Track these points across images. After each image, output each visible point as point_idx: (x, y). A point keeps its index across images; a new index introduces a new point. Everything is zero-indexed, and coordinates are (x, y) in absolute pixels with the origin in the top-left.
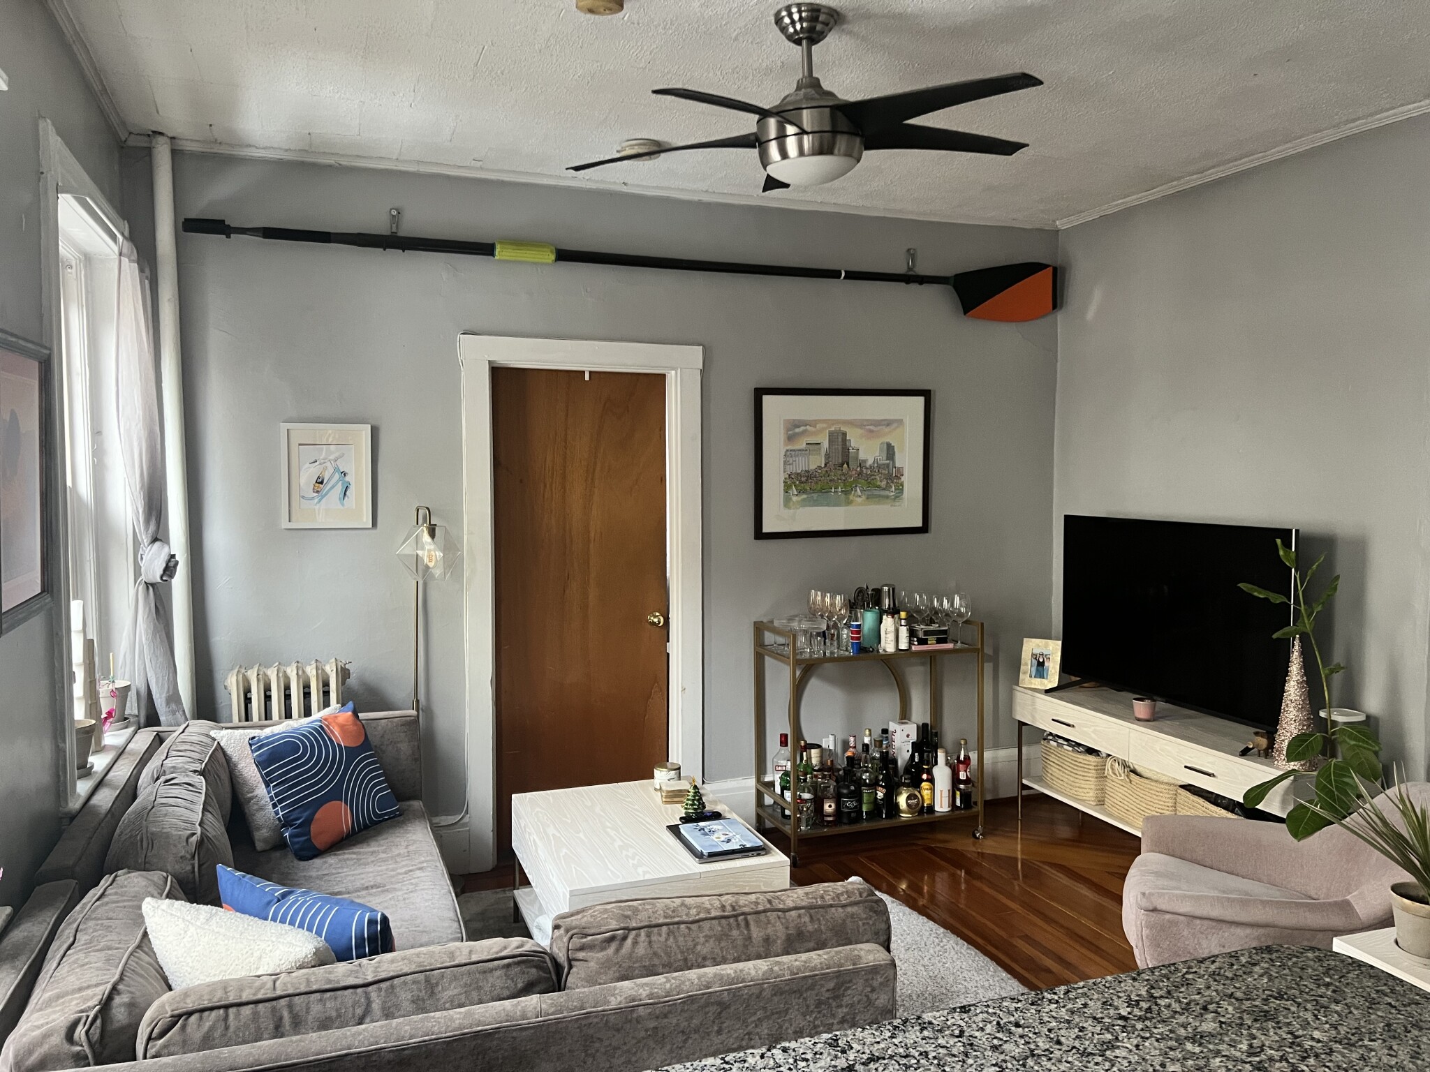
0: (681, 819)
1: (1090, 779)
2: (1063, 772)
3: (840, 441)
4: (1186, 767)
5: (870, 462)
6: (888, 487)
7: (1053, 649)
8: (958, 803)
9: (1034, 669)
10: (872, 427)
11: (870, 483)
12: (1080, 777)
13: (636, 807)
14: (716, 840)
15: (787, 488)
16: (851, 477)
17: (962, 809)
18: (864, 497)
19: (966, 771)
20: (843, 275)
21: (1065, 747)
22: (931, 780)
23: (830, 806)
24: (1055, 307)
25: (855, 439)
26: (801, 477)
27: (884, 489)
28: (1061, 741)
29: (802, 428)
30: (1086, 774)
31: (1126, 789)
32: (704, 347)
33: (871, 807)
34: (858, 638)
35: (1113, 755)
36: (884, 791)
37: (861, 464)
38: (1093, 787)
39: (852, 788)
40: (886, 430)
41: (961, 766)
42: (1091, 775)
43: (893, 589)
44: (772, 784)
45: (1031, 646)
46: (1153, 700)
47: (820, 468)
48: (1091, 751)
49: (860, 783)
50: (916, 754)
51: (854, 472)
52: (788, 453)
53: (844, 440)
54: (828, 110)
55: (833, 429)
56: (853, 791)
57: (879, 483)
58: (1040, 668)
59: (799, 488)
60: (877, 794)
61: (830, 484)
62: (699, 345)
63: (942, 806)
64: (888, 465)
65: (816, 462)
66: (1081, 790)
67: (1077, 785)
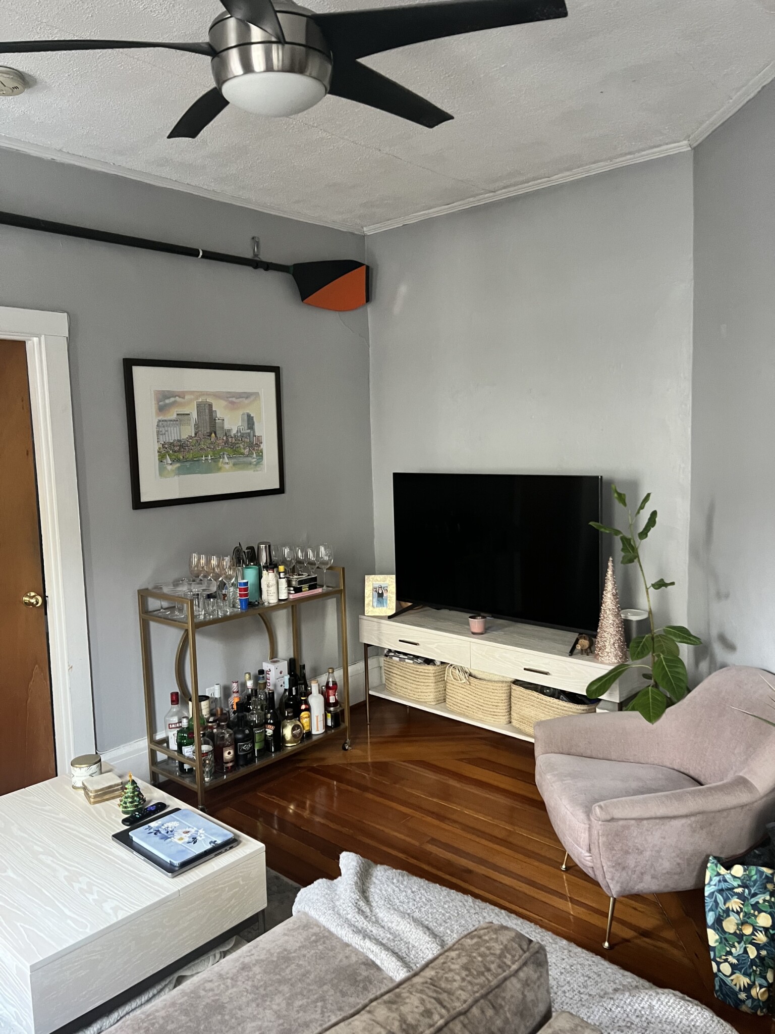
0: (124, 821)
1: (430, 684)
2: (406, 681)
3: (206, 411)
4: (525, 669)
5: (234, 431)
6: (250, 455)
7: (390, 582)
8: (329, 724)
9: (375, 600)
10: (234, 399)
11: (235, 450)
12: (422, 684)
13: (61, 816)
14: (180, 842)
15: (162, 458)
16: (218, 445)
17: (333, 729)
18: (231, 465)
19: (335, 695)
20: (201, 254)
21: (407, 660)
22: (308, 709)
23: (229, 753)
24: (368, 300)
25: (220, 410)
26: (174, 446)
27: (247, 456)
28: (402, 656)
29: (172, 399)
30: (426, 681)
31: (465, 690)
32: (67, 313)
33: (263, 744)
34: (246, 595)
35: (451, 663)
36: (273, 728)
37: (227, 433)
38: (433, 690)
39: (247, 732)
40: (247, 401)
41: (331, 691)
42: (431, 681)
43: (269, 546)
44: (166, 740)
45: (372, 582)
46: (484, 617)
47: (191, 437)
48: (428, 661)
49: (251, 726)
50: (294, 688)
51: (221, 441)
52: (160, 423)
53: (211, 411)
54: (305, 19)
55: (200, 400)
56: (248, 735)
57: (242, 451)
58: (380, 599)
59: (174, 457)
60: (266, 732)
61: (202, 452)
62: (64, 312)
63: (318, 729)
64: (249, 434)
65: (187, 431)
66: (423, 694)
67: (420, 690)
